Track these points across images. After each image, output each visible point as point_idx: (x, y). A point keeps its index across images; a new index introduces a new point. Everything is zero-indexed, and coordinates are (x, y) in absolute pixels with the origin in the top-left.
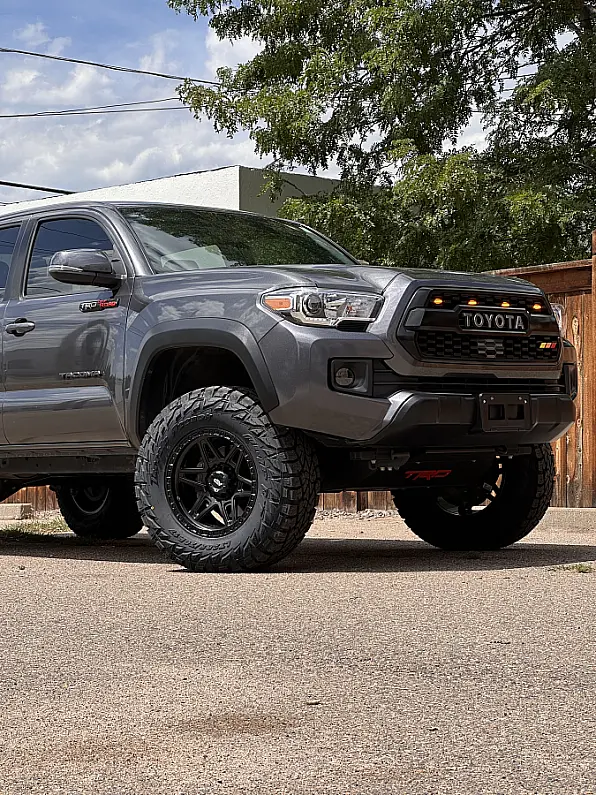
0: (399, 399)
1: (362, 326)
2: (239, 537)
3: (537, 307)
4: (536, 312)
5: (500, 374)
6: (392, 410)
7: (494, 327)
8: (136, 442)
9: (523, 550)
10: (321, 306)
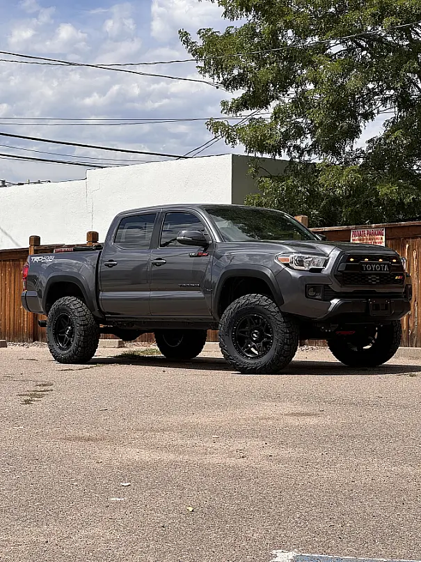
0: (335, 302)
1: (319, 270)
2: (265, 359)
3: (394, 261)
4: (394, 263)
5: (377, 290)
6: (332, 306)
7: (375, 270)
8: (217, 318)
9: (387, 367)
10: (302, 261)
